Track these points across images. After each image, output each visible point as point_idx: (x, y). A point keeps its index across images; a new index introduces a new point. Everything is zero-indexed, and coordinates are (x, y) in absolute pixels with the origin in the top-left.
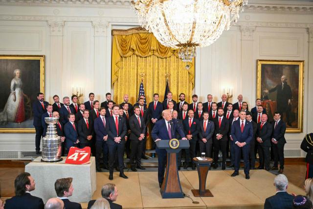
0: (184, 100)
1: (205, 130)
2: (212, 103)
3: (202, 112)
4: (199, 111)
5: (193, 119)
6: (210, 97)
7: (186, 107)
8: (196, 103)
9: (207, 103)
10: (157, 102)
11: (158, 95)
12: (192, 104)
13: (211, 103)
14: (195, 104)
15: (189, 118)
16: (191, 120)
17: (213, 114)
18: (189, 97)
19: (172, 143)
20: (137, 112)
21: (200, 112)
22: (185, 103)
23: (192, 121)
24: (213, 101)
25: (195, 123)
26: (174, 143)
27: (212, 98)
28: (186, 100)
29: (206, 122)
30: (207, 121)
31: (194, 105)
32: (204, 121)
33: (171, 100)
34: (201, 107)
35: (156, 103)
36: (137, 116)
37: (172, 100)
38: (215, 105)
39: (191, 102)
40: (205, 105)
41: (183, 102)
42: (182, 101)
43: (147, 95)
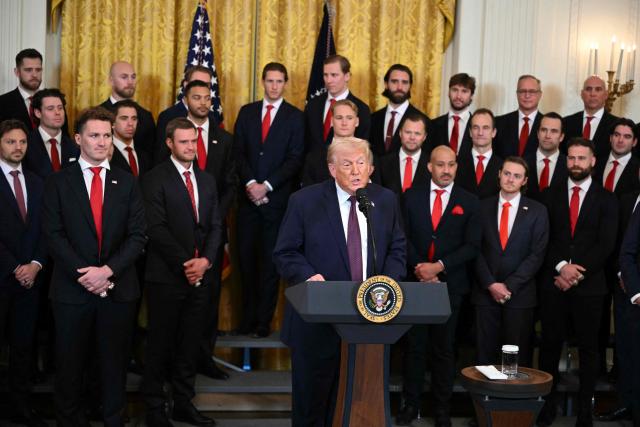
0: (408, 96)
1: (504, 243)
2: (539, 117)
3: (488, 154)
4: (475, 153)
5: (449, 189)
6: (527, 89)
7: (415, 131)
8: (464, 115)
9: (515, 115)
10: (277, 105)
11: (282, 68)
12: (445, 118)
13: (532, 116)
14: (457, 119)
15: (434, 186)
16: (441, 196)
17: (540, 166)
18: (428, 81)
19: (369, 298)
20: (182, 148)
21: (483, 155)
22: (411, 114)
23: (445, 198)
24: (543, 108)
25: (459, 210)
26: (380, 296)
27: (539, 92)
28: (416, 99)
29: (511, 205)
30: (515, 201)
31: (451, 124)
32: (502, 201)
33: (344, 96)
34: (486, 133)
35: (271, 110)
36: (181, 169)
37: (350, 97)
38: (556, 124)
39: (439, 106)
40: (505, 125)
41: (402, 109)
42: (397, 101)
43: (226, 67)
